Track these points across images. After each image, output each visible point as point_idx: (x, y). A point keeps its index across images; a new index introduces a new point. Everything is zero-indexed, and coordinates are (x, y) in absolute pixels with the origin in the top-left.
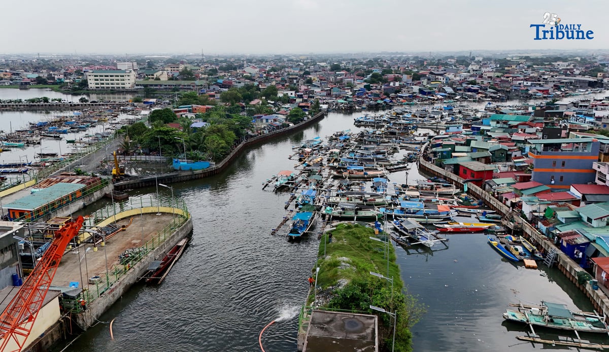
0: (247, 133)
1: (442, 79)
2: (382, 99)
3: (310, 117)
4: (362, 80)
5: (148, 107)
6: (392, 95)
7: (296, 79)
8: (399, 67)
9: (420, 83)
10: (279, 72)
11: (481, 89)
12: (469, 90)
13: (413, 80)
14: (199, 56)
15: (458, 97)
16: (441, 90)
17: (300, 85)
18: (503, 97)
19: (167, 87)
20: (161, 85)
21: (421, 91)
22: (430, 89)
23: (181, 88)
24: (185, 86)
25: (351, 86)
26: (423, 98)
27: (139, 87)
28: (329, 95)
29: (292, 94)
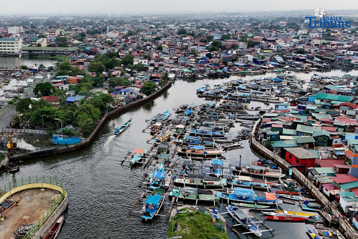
0: (110, 106)
1: (274, 47)
2: (221, 68)
3: (160, 87)
4: (204, 46)
5: (32, 74)
6: (230, 63)
7: (149, 45)
8: (236, 31)
9: (254, 50)
10: (135, 36)
11: (308, 58)
12: (298, 59)
13: (248, 47)
14: (70, 17)
15: (287, 67)
16: (272, 59)
17: (152, 52)
18: (328, 66)
19: (47, 52)
20: (42, 51)
21: (255, 61)
22: (263, 57)
23: (57, 54)
24: (60, 51)
25: (195, 54)
26: (256, 67)
27: (25, 52)
28: (176, 63)
29: (145, 62)
